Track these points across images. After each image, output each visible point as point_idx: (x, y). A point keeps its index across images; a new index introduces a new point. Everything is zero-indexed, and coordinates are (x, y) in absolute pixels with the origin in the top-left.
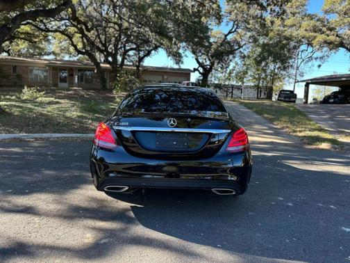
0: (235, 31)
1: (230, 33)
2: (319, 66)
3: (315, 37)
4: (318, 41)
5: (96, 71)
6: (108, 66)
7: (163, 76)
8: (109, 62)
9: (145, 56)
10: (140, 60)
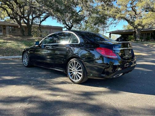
0: (82, 11)
1: (79, 11)
2: (115, 26)
3: (116, 15)
4: (118, 17)
5: (19, 27)
6: (25, 25)
7: (50, 30)
8: (25, 23)
9: (43, 20)
10: (41, 22)
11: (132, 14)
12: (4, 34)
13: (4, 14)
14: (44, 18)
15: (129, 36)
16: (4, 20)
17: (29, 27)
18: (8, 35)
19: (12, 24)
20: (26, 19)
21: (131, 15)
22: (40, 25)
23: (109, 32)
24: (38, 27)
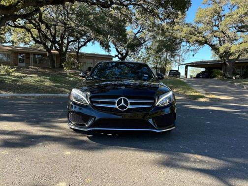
0: (142, 31)
1: (138, 32)
2: (193, 55)
3: (191, 38)
4: (193, 40)
6: (57, 52)
8: (57, 50)
9: (82, 46)
10: (79, 48)
11: (220, 36)
12: (27, 65)
13: (28, 37)
14: (84, 42)
15: (215, 71)
16: (29, 46)
17: (62, 55)
18: (32, 67)
19: (39, 51)
20: (58, 44)
21: (219, 38)
22: (77, 52)
23: (184, 64)
24: (75, 56)
